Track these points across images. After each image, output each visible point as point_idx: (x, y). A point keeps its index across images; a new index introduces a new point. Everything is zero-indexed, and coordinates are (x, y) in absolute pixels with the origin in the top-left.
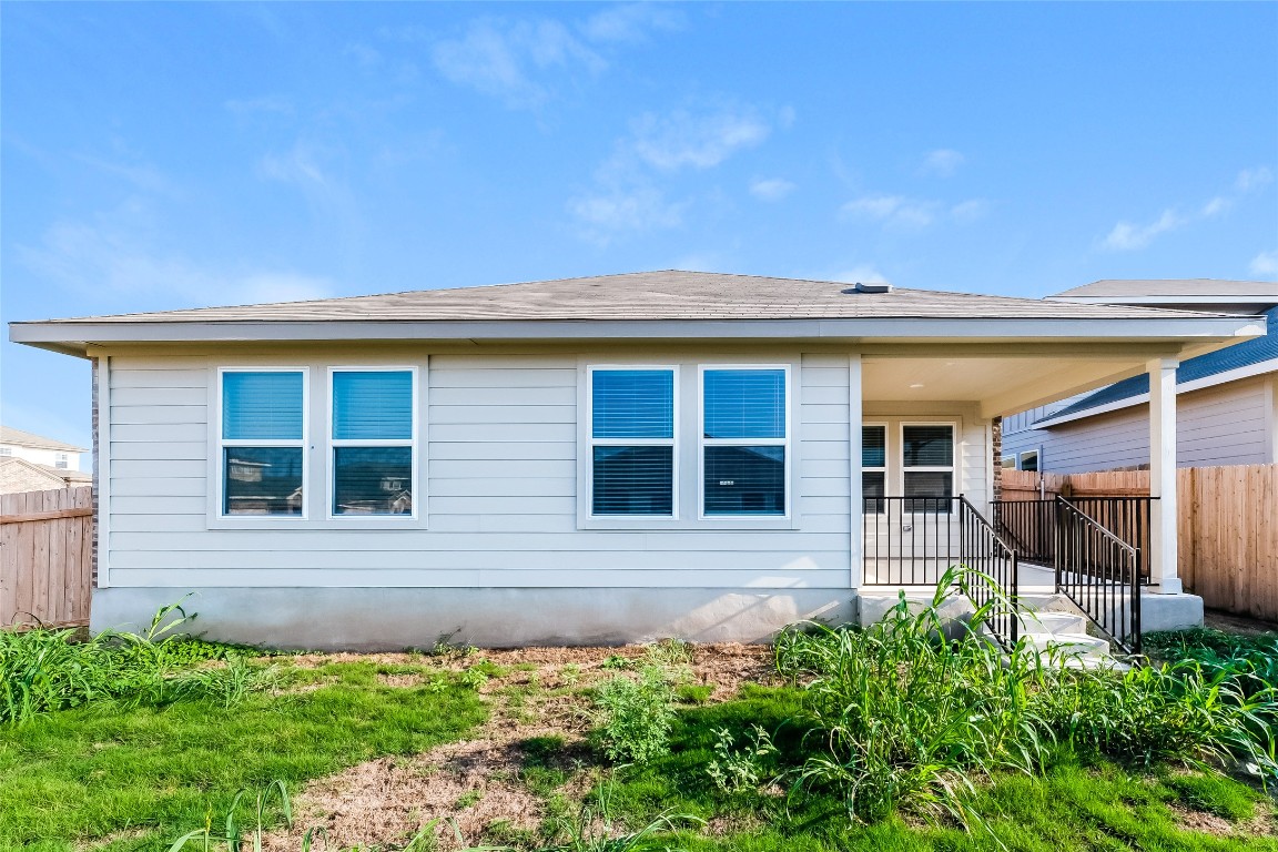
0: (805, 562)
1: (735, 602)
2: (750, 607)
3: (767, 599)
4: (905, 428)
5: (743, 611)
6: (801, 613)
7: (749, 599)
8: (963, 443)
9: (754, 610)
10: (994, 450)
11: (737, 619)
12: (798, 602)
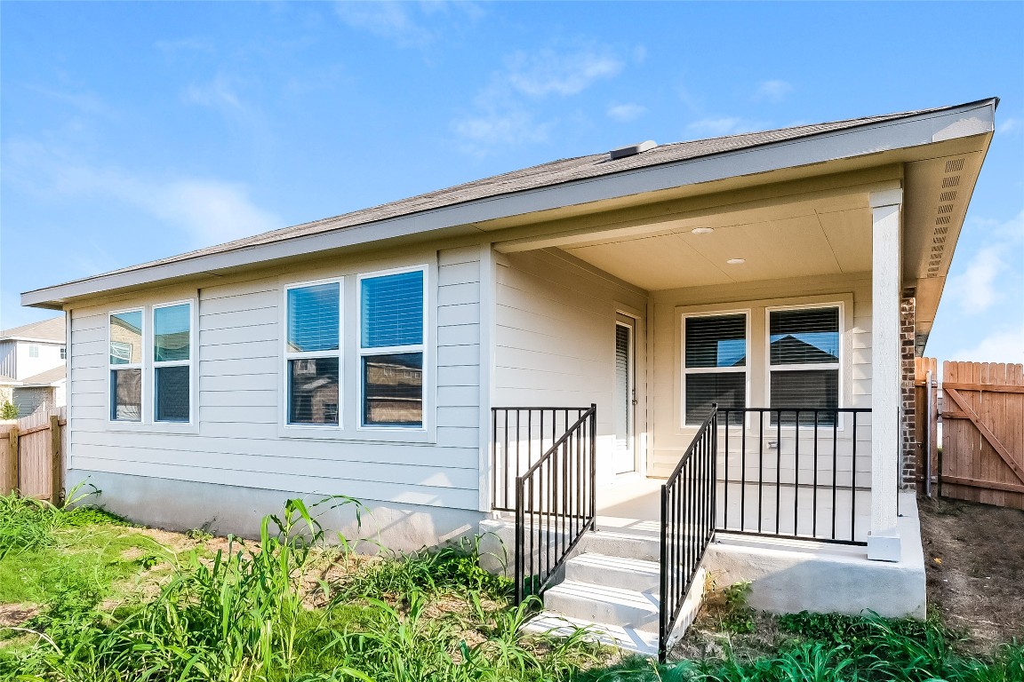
0: (440, 479)
1: (385, 515)
2: (397, 522)
3: (410, 515)
4: (772, 314)
5: (390, 526)
6: (438, 533)
7: (396, 514)
8: (855, 330)
9: (400, 525)
10: (902, 337)
11: (386, 533)
12: (435, 521)
